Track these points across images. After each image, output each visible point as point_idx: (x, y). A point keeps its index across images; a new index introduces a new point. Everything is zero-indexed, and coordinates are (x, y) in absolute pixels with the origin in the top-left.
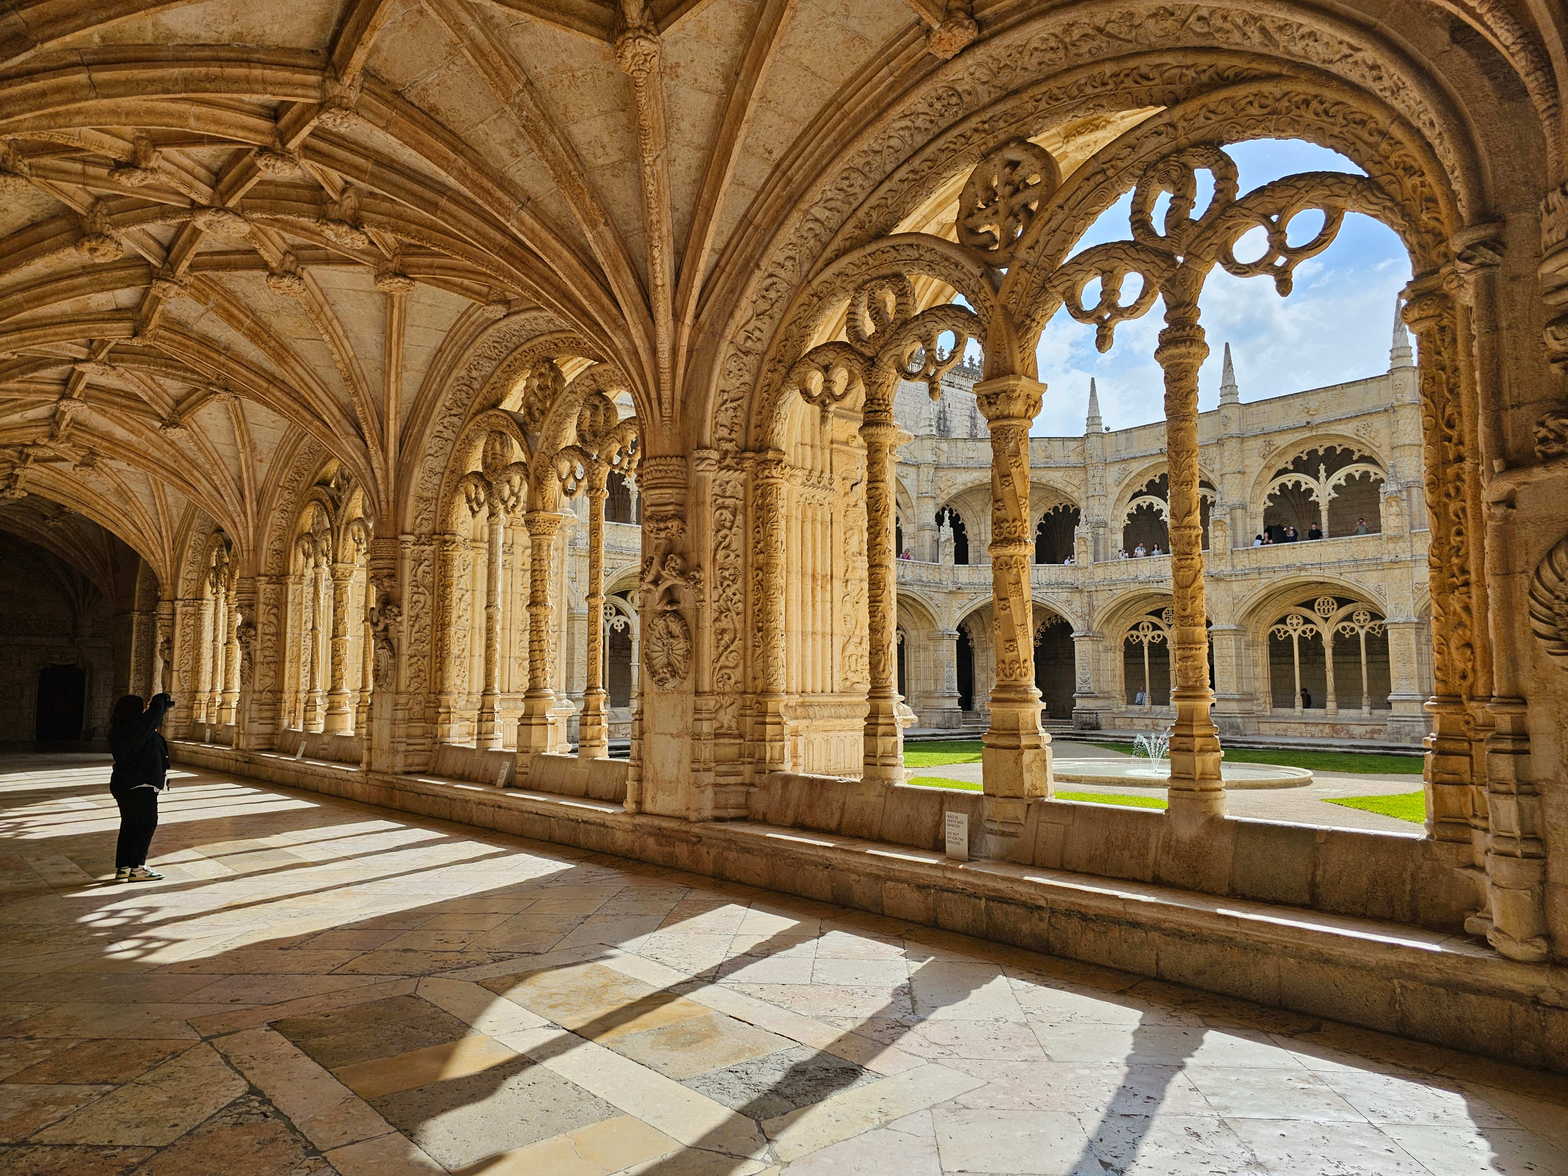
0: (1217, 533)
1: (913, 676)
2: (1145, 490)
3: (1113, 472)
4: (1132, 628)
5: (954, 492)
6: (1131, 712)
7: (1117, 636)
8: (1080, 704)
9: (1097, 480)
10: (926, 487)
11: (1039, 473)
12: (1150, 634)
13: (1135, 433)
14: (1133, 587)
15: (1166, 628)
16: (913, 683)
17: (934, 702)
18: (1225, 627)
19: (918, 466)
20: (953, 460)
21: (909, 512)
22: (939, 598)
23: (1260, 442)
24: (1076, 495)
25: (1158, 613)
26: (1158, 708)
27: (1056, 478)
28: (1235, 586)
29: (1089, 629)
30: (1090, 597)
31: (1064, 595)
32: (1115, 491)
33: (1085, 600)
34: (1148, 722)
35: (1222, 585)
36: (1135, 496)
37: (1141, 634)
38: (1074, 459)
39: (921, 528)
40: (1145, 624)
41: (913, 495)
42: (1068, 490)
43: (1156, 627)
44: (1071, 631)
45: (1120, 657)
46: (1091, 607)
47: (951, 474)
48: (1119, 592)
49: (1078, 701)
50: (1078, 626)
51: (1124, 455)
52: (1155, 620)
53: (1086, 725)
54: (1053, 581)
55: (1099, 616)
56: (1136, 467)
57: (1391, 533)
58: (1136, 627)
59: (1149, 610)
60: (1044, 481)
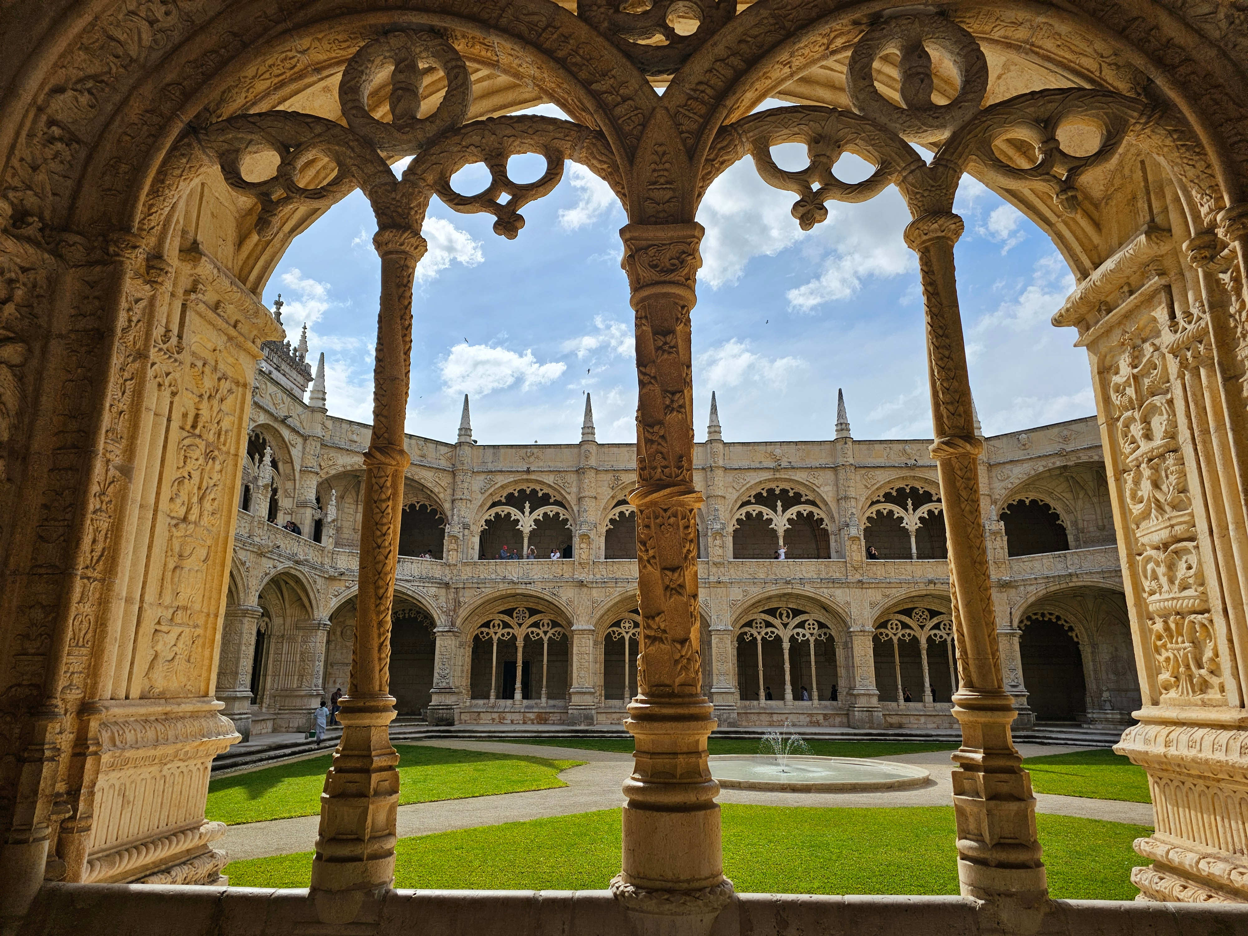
0: (583, 546)
1: (270, 672)
2: (504, 500)
3: (478, 482)
4: (482, 626)
5: (333, 472)
6: (476, 706)
7: (471, 631)
8: (435, 700)
9: (466, 485)
10: (312, 462)
11: (415, 469)
12: (500, 632)
13: (502, 451)
14: (501, 586)
15: (516, 627)
16: (269, 679)
17: (298, 702)
18: (585, 627)
19: (305, 438)
20: (336, 440)
21: (289, 485)
22: (320, 581)
23: (610, 476)
24: (441, 496)
25: (509, 612)
26: (502, 702)
27: (427, 478)
28: (595, 593)
29: (453, 624)
30: (457, 593)
31: (433, 590)
32: (480, 498)
33: (451, 596)
34: (495, 716)
35: (585, 590)
36: (494, 505)
37: (492, 631)
38: (443, 463)
39: (303, 505)
40: (497, 622)
41: (297, 467)
42: (436, 490)
43: (506, 625)
44: (433, 624)
45: (468, 652)
46: (458, 604)
47: (333, 454)
48: (488, 591)
49: (434, 698)
50: (441, 622)
51: (490, 467)
52: (506, 618)
53: (440, 721)
54: (424, 576)
55: (463, 613)
56: (501, 480)
57: (716, 559)
58: (487, 625)
59: (502, 608)
60: (416, 478)
